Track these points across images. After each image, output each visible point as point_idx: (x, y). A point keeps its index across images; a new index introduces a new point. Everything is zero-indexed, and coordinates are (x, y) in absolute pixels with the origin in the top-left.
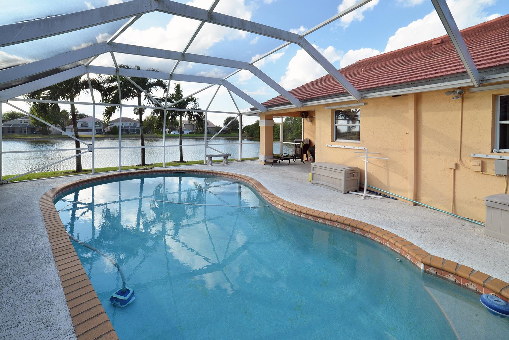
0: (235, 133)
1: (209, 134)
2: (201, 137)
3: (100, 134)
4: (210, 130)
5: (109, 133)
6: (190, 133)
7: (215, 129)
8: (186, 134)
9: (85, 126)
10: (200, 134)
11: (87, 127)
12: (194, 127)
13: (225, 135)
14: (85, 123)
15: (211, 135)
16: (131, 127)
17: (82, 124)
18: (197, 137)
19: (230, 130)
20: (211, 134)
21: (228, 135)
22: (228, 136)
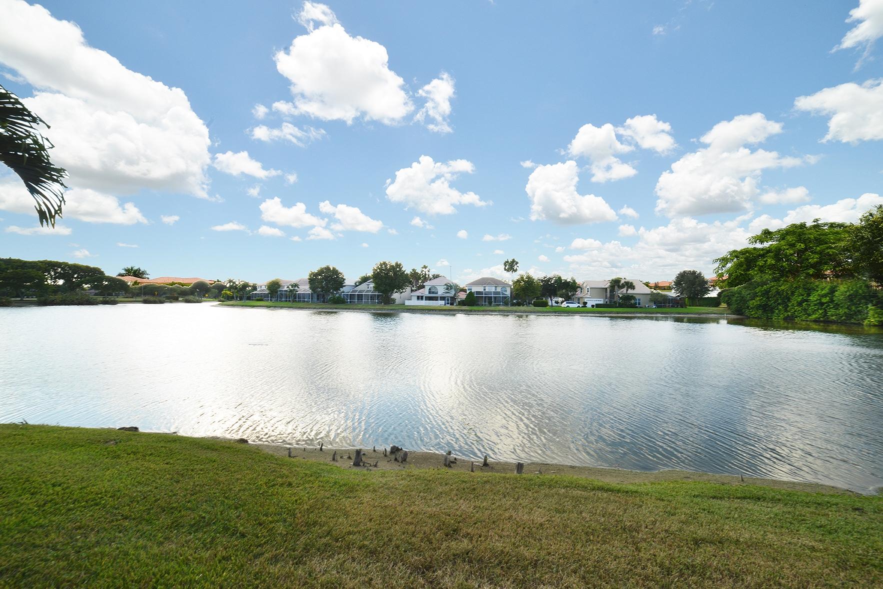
0: (697, 306)
1: (637, 307)
2: (618, 314)
3: (452, 304)
4: (639, 300)
5: (462, 303)
6: (598, 306)
7: (649, 296)
8: (590, 306)
9: (433, 293)
10: (616, 307)
11: (437, 293)
12: (606, 292)
13: (674, 310)
14: (434, 287)
15: (640, 309)
16: (495, 293)
17: (430, 289)
18: (610, 313)
19: (687, 299)
20: (641, 307)
21: (680, 310)
22: (679, 313)
